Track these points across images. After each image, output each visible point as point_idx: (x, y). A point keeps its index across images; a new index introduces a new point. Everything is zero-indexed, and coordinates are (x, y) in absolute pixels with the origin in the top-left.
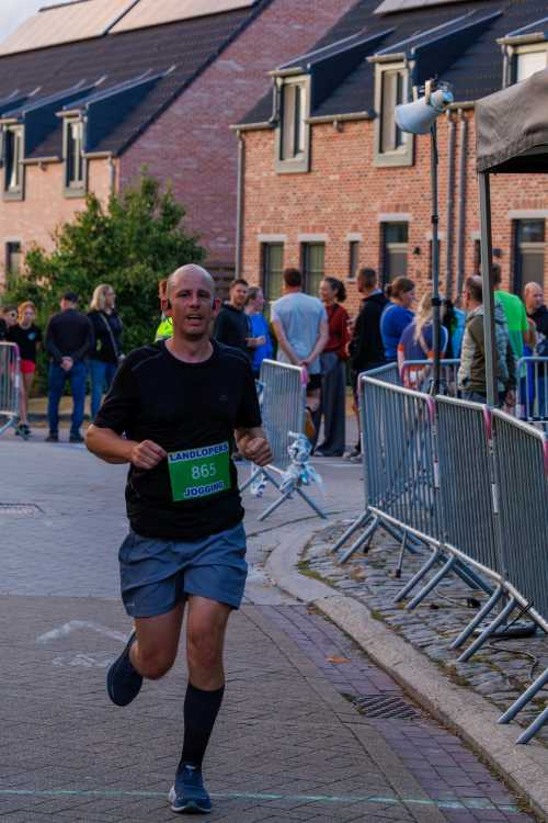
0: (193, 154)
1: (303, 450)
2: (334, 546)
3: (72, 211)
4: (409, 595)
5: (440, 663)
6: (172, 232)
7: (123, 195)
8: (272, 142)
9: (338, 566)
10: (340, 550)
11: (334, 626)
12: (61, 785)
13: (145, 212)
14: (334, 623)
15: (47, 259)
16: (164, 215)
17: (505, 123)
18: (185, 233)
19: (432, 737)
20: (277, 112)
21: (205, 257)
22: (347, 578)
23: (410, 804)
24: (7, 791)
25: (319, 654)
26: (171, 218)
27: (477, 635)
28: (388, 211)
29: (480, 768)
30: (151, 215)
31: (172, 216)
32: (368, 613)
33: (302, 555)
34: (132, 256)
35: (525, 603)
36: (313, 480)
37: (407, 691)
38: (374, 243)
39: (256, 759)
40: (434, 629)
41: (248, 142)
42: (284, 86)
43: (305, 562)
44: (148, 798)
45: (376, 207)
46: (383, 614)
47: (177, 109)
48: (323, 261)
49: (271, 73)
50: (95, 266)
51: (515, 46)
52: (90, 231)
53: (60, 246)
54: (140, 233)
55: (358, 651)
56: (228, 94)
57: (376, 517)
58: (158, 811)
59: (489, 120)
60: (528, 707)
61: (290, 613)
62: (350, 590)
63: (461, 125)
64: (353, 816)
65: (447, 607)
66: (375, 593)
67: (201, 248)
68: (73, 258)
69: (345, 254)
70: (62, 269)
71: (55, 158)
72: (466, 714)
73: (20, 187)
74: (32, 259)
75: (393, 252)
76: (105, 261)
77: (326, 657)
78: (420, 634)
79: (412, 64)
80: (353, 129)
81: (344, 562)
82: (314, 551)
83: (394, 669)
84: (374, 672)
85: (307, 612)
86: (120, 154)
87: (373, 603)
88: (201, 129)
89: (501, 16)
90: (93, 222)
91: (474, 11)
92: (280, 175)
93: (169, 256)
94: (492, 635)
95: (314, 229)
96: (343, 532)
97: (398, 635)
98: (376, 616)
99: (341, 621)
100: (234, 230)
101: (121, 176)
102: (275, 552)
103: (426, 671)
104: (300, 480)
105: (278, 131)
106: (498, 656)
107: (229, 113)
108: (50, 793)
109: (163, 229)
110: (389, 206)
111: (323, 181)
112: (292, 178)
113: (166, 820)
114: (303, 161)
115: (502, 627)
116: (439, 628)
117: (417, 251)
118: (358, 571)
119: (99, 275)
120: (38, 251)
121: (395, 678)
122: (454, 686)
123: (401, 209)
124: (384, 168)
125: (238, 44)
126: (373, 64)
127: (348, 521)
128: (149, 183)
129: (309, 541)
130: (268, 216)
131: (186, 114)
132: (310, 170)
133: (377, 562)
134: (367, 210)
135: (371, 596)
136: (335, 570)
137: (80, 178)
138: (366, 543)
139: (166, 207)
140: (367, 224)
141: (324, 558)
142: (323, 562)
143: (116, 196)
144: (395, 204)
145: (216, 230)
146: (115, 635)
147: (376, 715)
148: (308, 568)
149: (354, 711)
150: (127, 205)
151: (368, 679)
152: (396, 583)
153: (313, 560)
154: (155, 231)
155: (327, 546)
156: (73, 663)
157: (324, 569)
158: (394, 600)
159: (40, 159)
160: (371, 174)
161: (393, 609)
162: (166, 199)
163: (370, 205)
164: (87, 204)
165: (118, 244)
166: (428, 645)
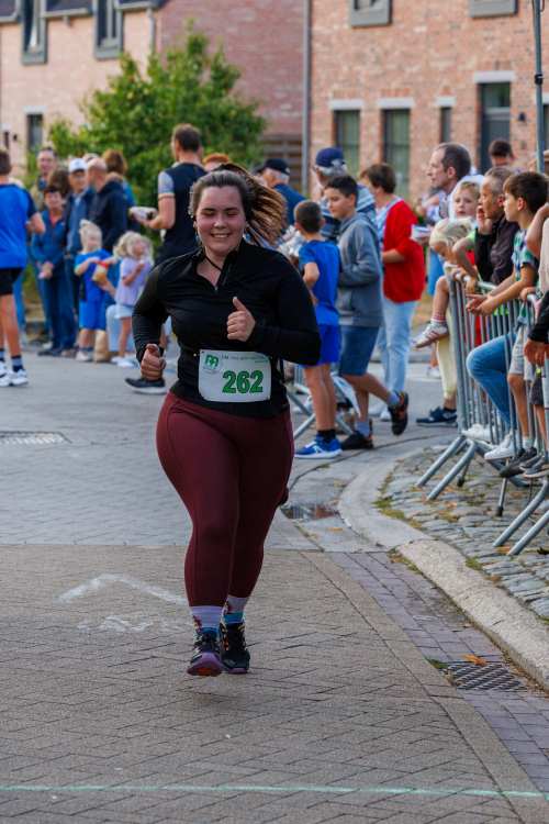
0: (250, 4)
2: (421, 479)
3: (105, 76)
4: (512, 538)
6: (224, 100)
7: (166, 55)
9: (427, 503)
10: (429, 483)
11: (421, 576)
12: (86, 778)
13: (192, 76)
14: (422, 573)
15: (74, 135)
16: (215, 78)
18: (240, 99)
19: (540, 713)
21: (265, 128)
22: (437, 518)
23: (514, 797)
24: (19, 787)
25: (403, 611)
26: (223, 82)
28: (487, 69)
30: (199, 78)
31: (224, 79)
32: (463, 560)
33: (382, 490)
37: (509, 656)
38: (470, 108)
39: (324, 743)
40: (543, 579)
43: (386, 499)
44: (190, 793)
45: (472, 63)
46: (480, 561)
48: (408, 131)
50: (132, 140)
52: (126, 95)
53: (91, 117)
54: (186, 101)
55: (451, 607)
57: (471, 442)
58: (203, 810)
61: (367, 561)
62: (440, 533)
64: (442, 813)
66: (471, 534)
67: (260, 119)
68: (106, 132)
69: (435, 124)
71: (83, 11)
73: (42, 47)
74: (57, 134)
75: (493, 119)
76: (146, 136)
78: (523, 585)
81: (434, 498)
82: (396, 485)
83: (495, 629)
84: (469, 633)
85: (389, 560)
86: (161, 5)
87: (468, 549)
90: (129, 89)
92: (355, 27)
95: (397, 93)
96: (433, 462)
97: (498, 587)
98: (471, 564)
99: (430, 571)
100: (301, 96)
101: (163, 31)
102: (348, 487)
108: (72, 788)
109: (213, 95)
110: (488, 63)
111: (407, 34)
112: (369, 30)
113: (213, 821)
114: (381, 11)
117: (522, 118)
118: (451, 508)
120: (64, 123)
121: (495, 641)
123: (501, 66)
124: (480, 17)
127: (437, 448)
128: (196, 39)
129: (391, 473)
130: (341, 78)
132: (390, 22)
133: (474, 497)
134: (460, 68)
135: (466, 540)
136: (422, 509)
137: (114, 35)
138: (462, 471)
139: (217, 69)
140: (462, 86)
141: (409, 494)
142: (408, 498)
143: (156, 57)
144: (494, 60)
145: (279, 95)
146: (155, 591)
147: (472, 687)
148: (390, 506)
149: (444, 682)
150: (170, 68)
151: (462, 641)
152: (497, 524)
153: (395, 497)
154: (204, 98)
155: (413, 479)
156: (102, 627)
157: (409, 507)
158: (494, 544)
159: (66, 13)
160: (465, 25)
161: (492, 555)
162: (216, 59)
163: (463, 63)
164: (122, 67)
165: (160, 115)
166: (535, 600)
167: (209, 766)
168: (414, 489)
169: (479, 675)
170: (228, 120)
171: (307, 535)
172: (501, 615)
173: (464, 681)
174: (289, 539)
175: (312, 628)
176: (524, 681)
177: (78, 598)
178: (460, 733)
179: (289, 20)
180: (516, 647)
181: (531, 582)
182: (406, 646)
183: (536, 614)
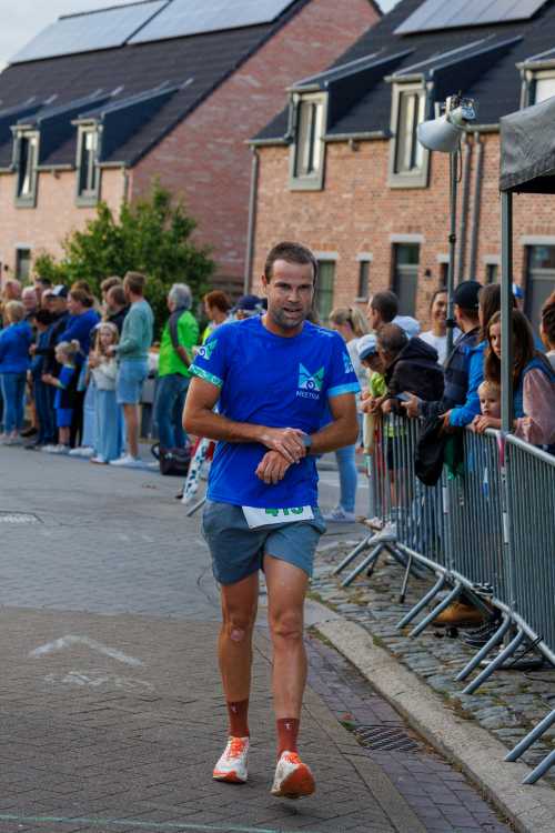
0: (207, 168)
2: (336, 569)
3: (83, 219)
4: (412, 622)
5: (443, 695)
6: (182, 245)
7: (134, 208)
8: (286, 158)
9: (341, 589)
10: (343, 572)
11: (334, 652)
12: (47, 811)
13: (157, 223)
14: (336, 648)
15: (56, 267)
16: (176, 227)
17: (531, 140)
18: (195, 246)
19: (435, 772)
20: (293, 128)
21: (215, 271)
22: (349, 602)
26: (182, 230)
27: (483, 667)
28: (400, 232)
29: (484, 808)
30: (162, 226)
31: (183, 229)
32: (371, 639)
35: (534, 636)
37: (408, 722)
38: (385, 263)
40: (438, 658)
41: (262, 157)
42: (300, 102)
45: (389, 226)
46: (385, 640)
47: (192, 122)
48: (333, 280)
49: (288, 89)
51: (535, 71)
52: (100, 240)
53: (71, 254)
54: (150, 244)
55: (360, 679)
56: (244, 108)
59: (514, 137)
60: (536, 745)
62: (352, 615)
63: (477, 149)
66: (377, 617)
67: (211, 262)
68: (83, 266)
69: (355, 274)
71: (68, 166)
72: (471, 749)
73: (32, 195)
74: (43, 266)
75: (403, 273)
78: (423, 663)
79: (430, 86)
80: (367, 148)
81: (347, 585)
83: (398, 698)
84: (375, 701)
86: (133, 164)
87: (375, 629)
88: (215, 143)
89: (520, 41)
90: (104, 231)
91: (494, 35)
92: (293, 192)
93: (179, 268)
94: (499, 668)
95: (325, 247)
96: (346, 554)
97: (400, 663)
98: (378, 642)
99: (342, 646)
100: (245, 245)
101: (134, 186)
103: (429, 702)
105: (292, 148)
106: (504, 690)
107: (244, 127)
109: (173, 241)
110: (402, 227)
111: (336, 199)
112: (305, 195)
114: (316, 179)
115: (510, 660)
116: (443, 658)
117: (428, 273)
118: (361, 594)
120: (48, 257)
121: (396, 708)
122: (458, 719)
123: (413, 230)
124: (397, 189)
125: (256, 60)
126: (391, 84)
127: (351, 543)
128: (162, 194)
130: (279, 232)
131: (201, 127)
132: (323, 188)
133: (379, 586)
134: (379, 229)
135: (374, 621)
136: (337, 594)
137: (93, 187)
138: (370, 566)
139: (178, 219)
140: (379, 244)
141: (326, 581)
142: (326, 583)
143: (128, 207)
144: (406, 225)
145: (227, 244)
146: (110, 652)
147: (377, 747)
149: (354, 742)
150: (139, 216)
151: (369, 708)
152: (400, 609)
153: (314, 582)
154: (165, 242)
155: (329, 568)
156: (65, 681)
157: (326, 591)
158: (397, 626)
159: (53, 167)
160: (385, 194)
161: (395, 636)
162: (178, 211)
163: (383, 225)
164: (99, 213)
165: (129, 255)
166: (431, 675)
167: (155, 805)
169: (383, 737)
170: (185, 261)
172: (403, 687)
173: (372, 742)
176: (420, 745)
177: (42, 655)
178: (366, 786)
179: (239, 182)
180: (415, 715)
181: (428, 660)
182: (321, 709)
183: (432, 687)
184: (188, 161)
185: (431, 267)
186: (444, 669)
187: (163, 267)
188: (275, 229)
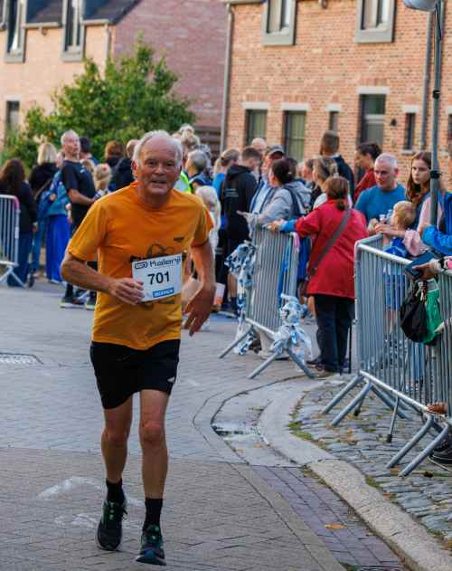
0: (183, 25)
1: (294, 312)
2: (325, 408)
3: (72, 74)
4: (401, 462)
5: (438, 536)
6: (164, 97)
7: (120, 62)
8: (260, 16)
9: (330, 428)
10: (331, 411)
11: (328, 489)
13: (140, 78)
14: (330, 488)
15: (46, 119)
16: (157, 80)
18: (176, 98)
22: (339, 441)
25: (315, 519)
26: (163, 84)
28: (367, 84)
30: (145, 80)
31: (164, 81)
32: (363, 479)
33: (293, 415)
34: (125, 118)
36: (303, 341)
37: (405, 563)
38: (353, 113)
40: (430, 498)
41: (236, 14)
43: (297, 423)
45: (356, 79)
46: (377, 480)
48: (304, 130)
50: (91, 125)
52: (88, 91)
53: (59, 106)
54: (134, 97)
55: (354, 518)
57: (367, 381)
61: (285, 475)
62: (343, 454)
65: (441, 475)
67: (191, 114)
68: (71, 118)
69: (325, 123)
70: (60, 128)
71: (55, 24)
73: (21, 50)
74: (33, 117)
75: (369, 122)
76: (101, 122)
77: (322, 522)
78: (415, 503)
80: (336, 6)
81: (336, 425)
82: (305, 412)
84: (372, 541)
85: (301, 474)
86: (115, 22)
87: (366, 468)
90: (91, 85)
92: (266, 47)
95: (297, 99)
97: (393, 503)
98: (371, 481)
99: (335, 484)
100: (222, 97)
101: (116, 43)
102: (265, 411)
103: (426, 543)
104: (290, 339)
105: (265, 5)
109: (155, 94)
110: (369, 80)
111: (307, 54)
112: (277, 50)
114: (288, 35)
117: (394, 123)
118: (350, 434)
119: (94, 135)
120: (38, 110)
121: (393, 548)
123: (379, 83)
124: (365, 44)
128: (144, 50)
129: (299, 402)
130: (254, 85)
132: (294, 44)
133: (367, 425)
134: (347, 82)
135: (364, 461)
136: (326, 433)
137: (78, 43)
138: (357, 406)
139: (159, 74)
141: (315, 420)
142: (315, 423)
143: (112, 62)
144: (373, 77)
145: (204, 96)
148: (300, 429)
150: (123, 70)
151: (367, 548)
152: (388, 448)
153: (304, 422)
154: (148, 94)
155: (318, 408)
156: (74, 523)
157: (316, 431)
158: (387, 466)
159: (41, 25)
160: (352, 49)
161: (386, 475)
162: (160, 66)
163: (350, 78)
164: (86, 68)
165: (114, 106)
166: (425, 515)
168: (319, 417)
170: (167, 114)
171: (234, 451)
174: (221, 453)
175: (245, 531)
177: (54, 496)
179: (214, 38)
181: (419, 500)
182: (323, 550)
183: (426, 527)
184: (166, 17)
185: (397, 118)
186: (437, 509)
187: (147, 118)
188: (249, 82)
